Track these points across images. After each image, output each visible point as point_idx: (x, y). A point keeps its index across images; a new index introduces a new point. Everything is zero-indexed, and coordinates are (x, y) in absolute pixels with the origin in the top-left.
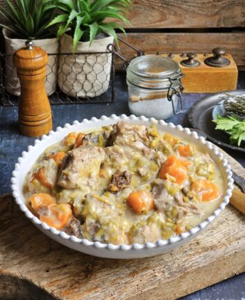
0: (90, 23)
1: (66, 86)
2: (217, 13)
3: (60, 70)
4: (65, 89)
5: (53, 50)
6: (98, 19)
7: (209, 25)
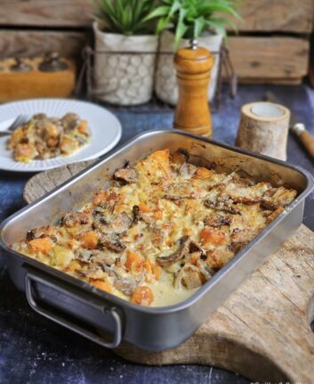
0: (196, 17)
1: (165, 91)
2: (253, 14)
3: (158, 73)
4: (163, 96)
5: (152, 48)
6: (206, 14)
7: (250, 28)
